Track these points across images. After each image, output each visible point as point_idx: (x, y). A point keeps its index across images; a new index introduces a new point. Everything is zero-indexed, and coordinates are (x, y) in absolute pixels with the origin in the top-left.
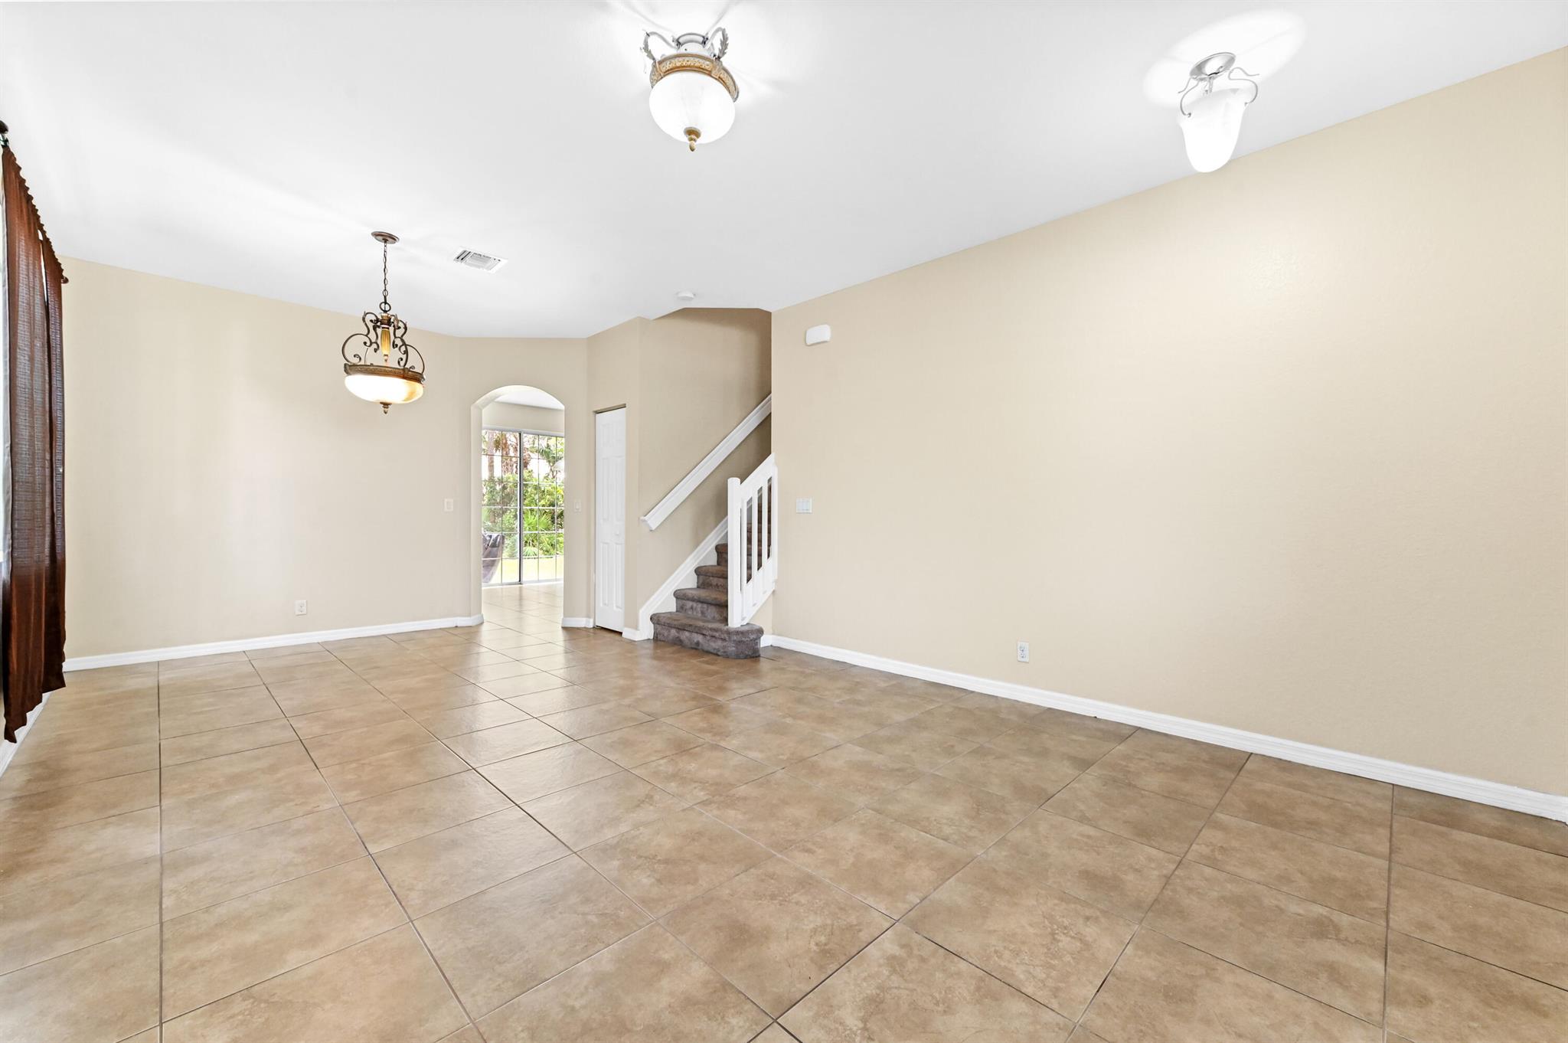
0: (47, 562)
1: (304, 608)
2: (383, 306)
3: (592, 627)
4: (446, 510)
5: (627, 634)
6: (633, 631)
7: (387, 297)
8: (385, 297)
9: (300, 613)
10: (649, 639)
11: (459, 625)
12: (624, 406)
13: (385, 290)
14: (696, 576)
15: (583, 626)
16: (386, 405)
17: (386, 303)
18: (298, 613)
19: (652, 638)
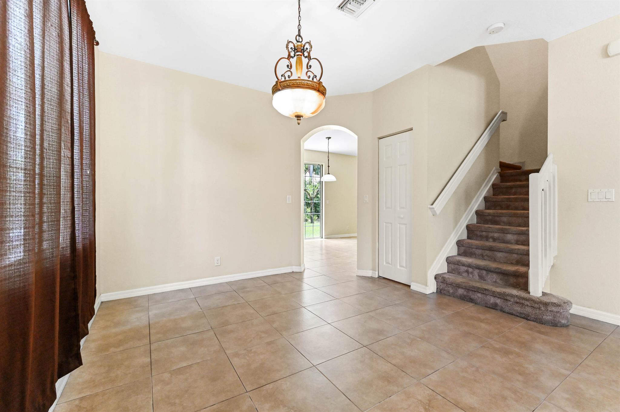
0: (69, 251)
1: (219, 262)
2: (298, 37)
3: (377, 277)
4: (288, 202)
5: (415, 287)
6: (424, 286)
7: (301, 31)
8: (299, 30)
9: (217, 265)
10: (434, 293)
11: (294, 271)
12: (411, 129)
13: (299, 25)
14: (457, 247)
15: (370, 276)
16: (298, 117)
17: (299, 36)
18: (216, 265)
19: (435, 292)
